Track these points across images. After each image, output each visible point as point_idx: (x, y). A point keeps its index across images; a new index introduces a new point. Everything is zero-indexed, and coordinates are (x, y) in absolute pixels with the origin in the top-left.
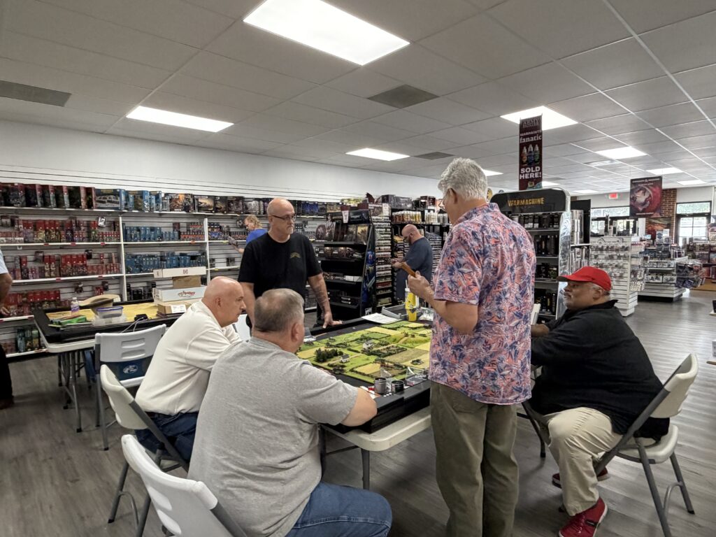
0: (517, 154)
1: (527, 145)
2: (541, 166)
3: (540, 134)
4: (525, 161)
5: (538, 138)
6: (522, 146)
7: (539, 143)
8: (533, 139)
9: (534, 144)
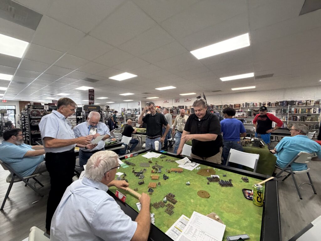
0: (88, 97)
1: (91, 95)
2: (94, 100)
3: (94, 93)
4: (90, 98)
5: (93, 94)
6: (89, 95)
7: (94, 95)
8: (92, 94)
9: (92, 95)
